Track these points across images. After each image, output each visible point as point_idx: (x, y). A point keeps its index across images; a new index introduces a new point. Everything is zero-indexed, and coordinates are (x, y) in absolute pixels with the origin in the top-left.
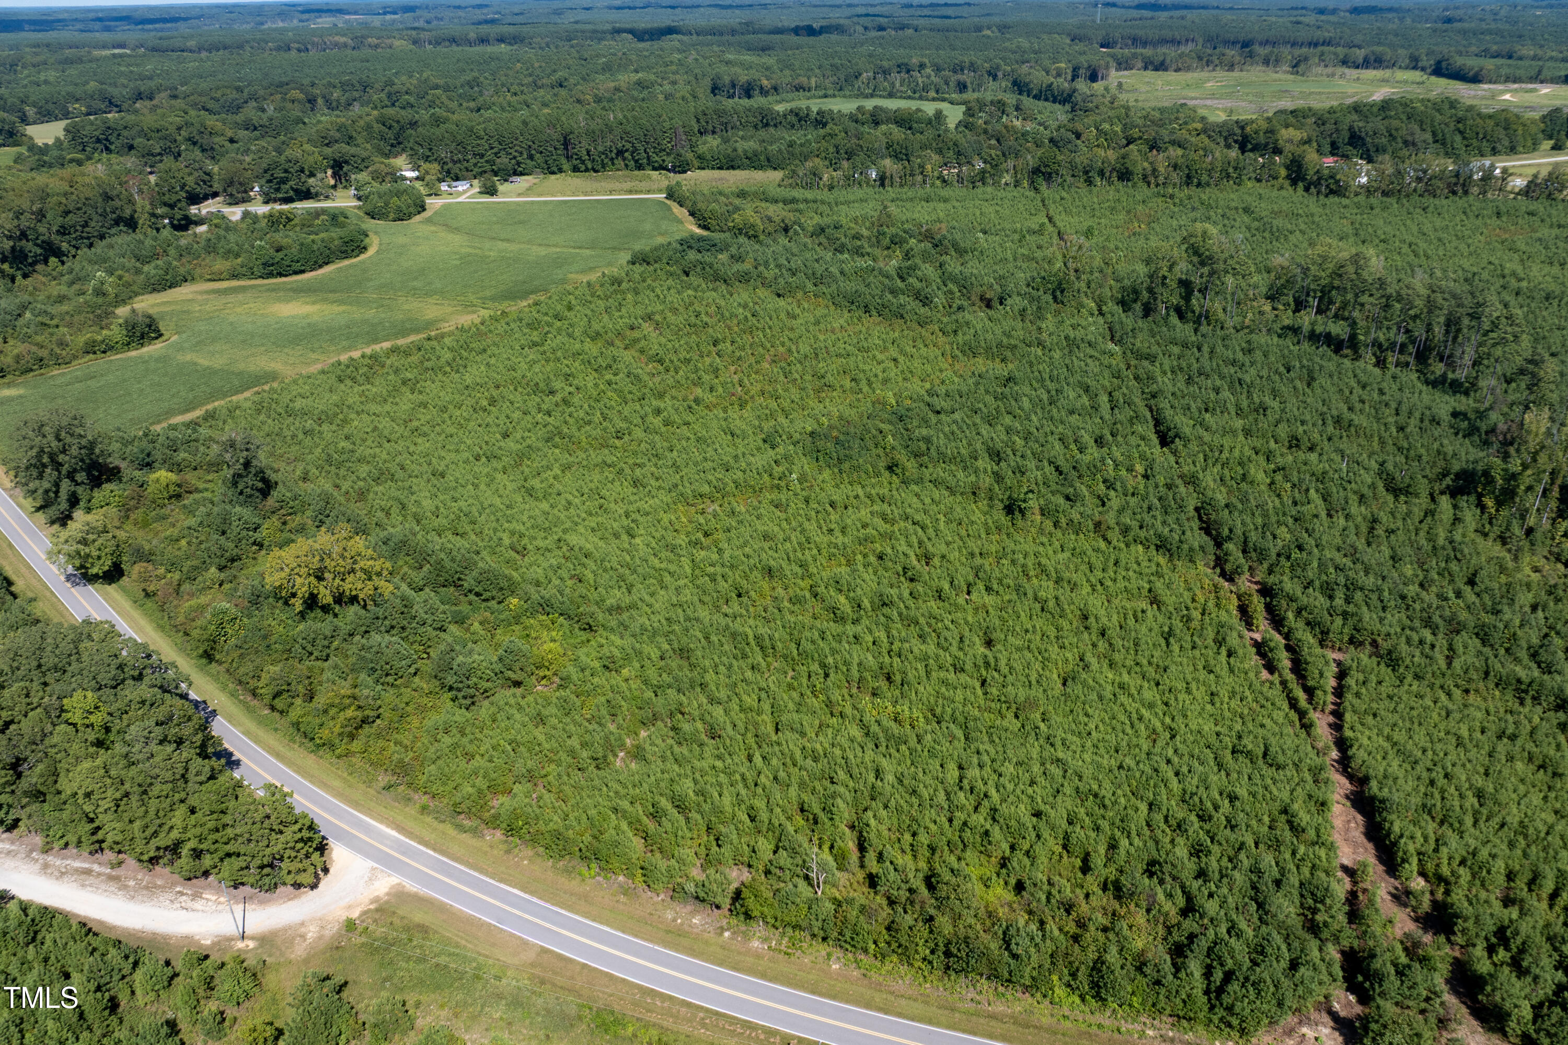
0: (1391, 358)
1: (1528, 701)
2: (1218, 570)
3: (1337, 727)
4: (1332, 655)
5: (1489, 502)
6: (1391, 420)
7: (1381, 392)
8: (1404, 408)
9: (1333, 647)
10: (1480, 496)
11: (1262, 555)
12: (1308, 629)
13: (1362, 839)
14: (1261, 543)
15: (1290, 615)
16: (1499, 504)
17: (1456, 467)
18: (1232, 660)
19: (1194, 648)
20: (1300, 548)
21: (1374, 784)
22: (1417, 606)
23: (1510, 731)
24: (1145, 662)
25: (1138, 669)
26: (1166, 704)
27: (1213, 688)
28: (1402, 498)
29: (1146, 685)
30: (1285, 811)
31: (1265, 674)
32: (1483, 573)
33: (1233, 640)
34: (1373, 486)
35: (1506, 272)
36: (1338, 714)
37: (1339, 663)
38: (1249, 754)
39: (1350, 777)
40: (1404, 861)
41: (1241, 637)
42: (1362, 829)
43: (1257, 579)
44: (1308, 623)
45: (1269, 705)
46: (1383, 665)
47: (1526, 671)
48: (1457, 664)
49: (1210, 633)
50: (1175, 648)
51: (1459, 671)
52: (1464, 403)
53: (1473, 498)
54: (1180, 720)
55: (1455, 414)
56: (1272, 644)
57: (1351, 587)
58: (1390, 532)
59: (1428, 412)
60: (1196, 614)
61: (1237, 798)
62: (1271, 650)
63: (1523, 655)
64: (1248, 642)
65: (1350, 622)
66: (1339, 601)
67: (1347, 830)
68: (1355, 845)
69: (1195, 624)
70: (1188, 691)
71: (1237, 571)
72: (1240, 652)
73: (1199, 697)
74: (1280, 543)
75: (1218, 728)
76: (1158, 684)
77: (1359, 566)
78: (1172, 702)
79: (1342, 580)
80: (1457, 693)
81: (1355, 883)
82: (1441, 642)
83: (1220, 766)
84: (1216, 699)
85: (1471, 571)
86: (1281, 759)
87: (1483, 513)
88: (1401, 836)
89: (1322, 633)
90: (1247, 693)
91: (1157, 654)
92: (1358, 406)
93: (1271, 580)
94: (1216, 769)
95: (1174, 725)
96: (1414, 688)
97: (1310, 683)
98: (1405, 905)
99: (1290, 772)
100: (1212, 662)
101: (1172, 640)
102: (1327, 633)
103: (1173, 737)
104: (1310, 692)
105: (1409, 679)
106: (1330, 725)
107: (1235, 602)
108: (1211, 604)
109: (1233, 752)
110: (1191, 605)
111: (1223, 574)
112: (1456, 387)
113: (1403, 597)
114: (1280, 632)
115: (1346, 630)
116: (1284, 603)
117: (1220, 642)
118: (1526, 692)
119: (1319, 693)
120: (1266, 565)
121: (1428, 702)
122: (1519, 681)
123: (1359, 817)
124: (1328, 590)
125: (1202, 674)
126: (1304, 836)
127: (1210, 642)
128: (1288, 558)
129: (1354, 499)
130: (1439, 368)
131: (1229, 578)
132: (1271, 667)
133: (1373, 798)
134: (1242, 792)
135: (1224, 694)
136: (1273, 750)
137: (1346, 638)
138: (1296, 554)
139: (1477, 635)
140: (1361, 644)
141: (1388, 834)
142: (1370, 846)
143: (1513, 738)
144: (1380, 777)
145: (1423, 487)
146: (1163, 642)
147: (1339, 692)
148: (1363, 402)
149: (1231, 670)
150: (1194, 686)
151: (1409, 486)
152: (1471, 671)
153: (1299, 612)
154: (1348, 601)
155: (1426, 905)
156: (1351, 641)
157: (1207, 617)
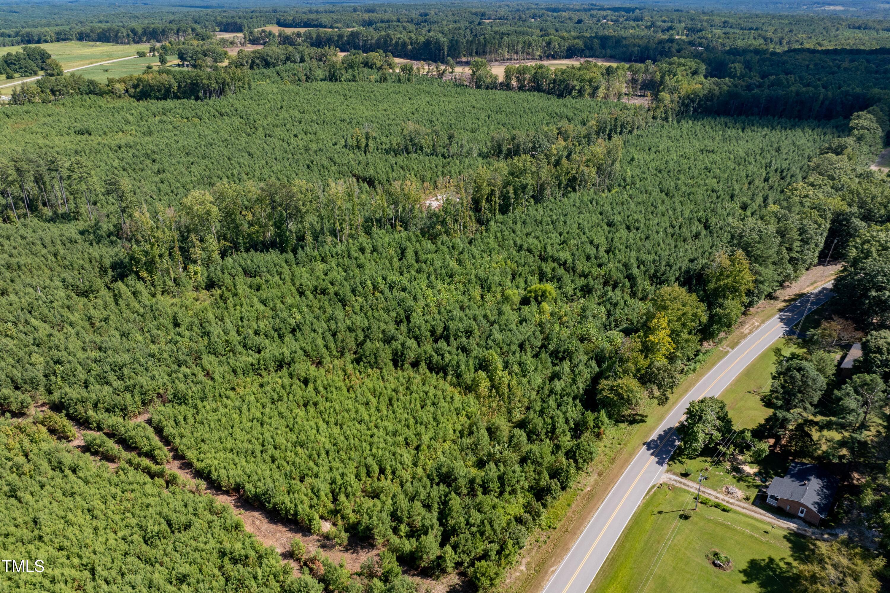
0: (12, 214)
1: (264, 373)
2: (8, 415)
3: (187, 465)
4: (141, 420)
5: (144, 274)
6: (44, 251)
7: (23, 238)
8: (47, 241)
9: (135, 415)
10: (137, 273)
11: (33, 383)
12: (112, 414)
13: (272, 527)
14: (28, 375)
15: (91, 412)
16: (150, 272)
17: (107, 263)
18: (81, 474)
19: (42, 486)
20: (58, 362)
21: (249, 486)
22: (166, 355)
23: (276, 397)
24: (12, 529)
25: (11, 539)
26: (61, 549)
27: (86, 506)
28: (92, 296)
29: (31, 547)
30: (223, 554)
31: (112, 466)
32: (180, 315)
33: (68, 459)
34: (69, 297)
35: (41, 145)
36: (178, 456)
37: (149, 422)
38: (159, 535)
39: (227, 493)
40: (310, 521)
41: (68, 451)
42: (265, 521)
43: (40, 402)
44: (107, 410)
45: (135, 486)
46: (176, 406)
47: (251, 358)
48: (217, 377)
49: (45, 466)
50: (28, 497)
51: (220, 380)
52: (81, 225)
53: (133, 276)
54: (87, 553)
55: (82, 233)
56: (98, 441)
57: (118, 369)
58: (106, 320)
59: (64, 238)
60: (21, 459)
61: (185, 576)
62: (100, 446)
63: (240, 348)
64: (77, 452)
65: (136, 391)
66: (117, 384)
67: (259, 529)
68: (272, 534)
69: (27, 467)
70: (69, 523)
71: (23, 405)
72: (81, 463)
73: (81, 521)
74: (40, 367)
75: (120, 534)
76: (40, 538)
77: (109, 352)
78: (66, 543)
79: (108, 368)
80: (231, 394)
81: (298, 560)
82: (197, 370)
83: (148, 561)
84: (96, 512)
85: (171, 318)
86: (183, 519)
87: (145, 282)
88: (296, 506)
89: (122, 410)
90: (113, 490)
91: (17, 514)
92: (15, 252)
93: (56, 396)
94: (149, 568)
95: (85, 561)
96: (208, 407)
97: (145, 449)
98: (333, 546)
99: (197, 523)
100: (68, 487)
101: (19, 494)
102: (126, 408)
103: (93, 571)
104: (150, 455)
105: (200, 404)
106: (180, 468)
107: (44, 430)
108: (27, 444)
109: (146, 542)
110: (11, 455)
111: (14, 415)
112: (66, 217)
113: (153, 356)
114: (91, 429)
115: (137, 399)
116: (79, 407)
117: (59, 467)
118: (259, 368)
119: (156, 452)
120: (42, 389)
121: (222, 410)
122: (252, 365)
123: (256, 514)
124: (103, 380)
125: (69, 502)
126: (250, 561)
127: (50, 473)
128: (55, 374)
129: (65, 312)
130: (48, 212)
131: (20, 414)
132: (109, 458)
133: (256, 496)
134: (184, 568)
135: (97, 503)
136: (173, 517)
137: (139, 403)
138: (59, 369)
139: (209, 352)
140: (151, 401)
141: (287, 511)
142: (280, 527)
143: (280, 399)
144: (246, 478)
145: (99, 283)
146: (13, 500)
147: (167, 441)
148: (15, 248)
149: (87, 482)
150: (70, 517)
151: (91, 287)
152: (227, 376)
153: (96, 406)
154: (121, 378)
155: (345, 536)
156: (144, 403)
157: (31, 456)
